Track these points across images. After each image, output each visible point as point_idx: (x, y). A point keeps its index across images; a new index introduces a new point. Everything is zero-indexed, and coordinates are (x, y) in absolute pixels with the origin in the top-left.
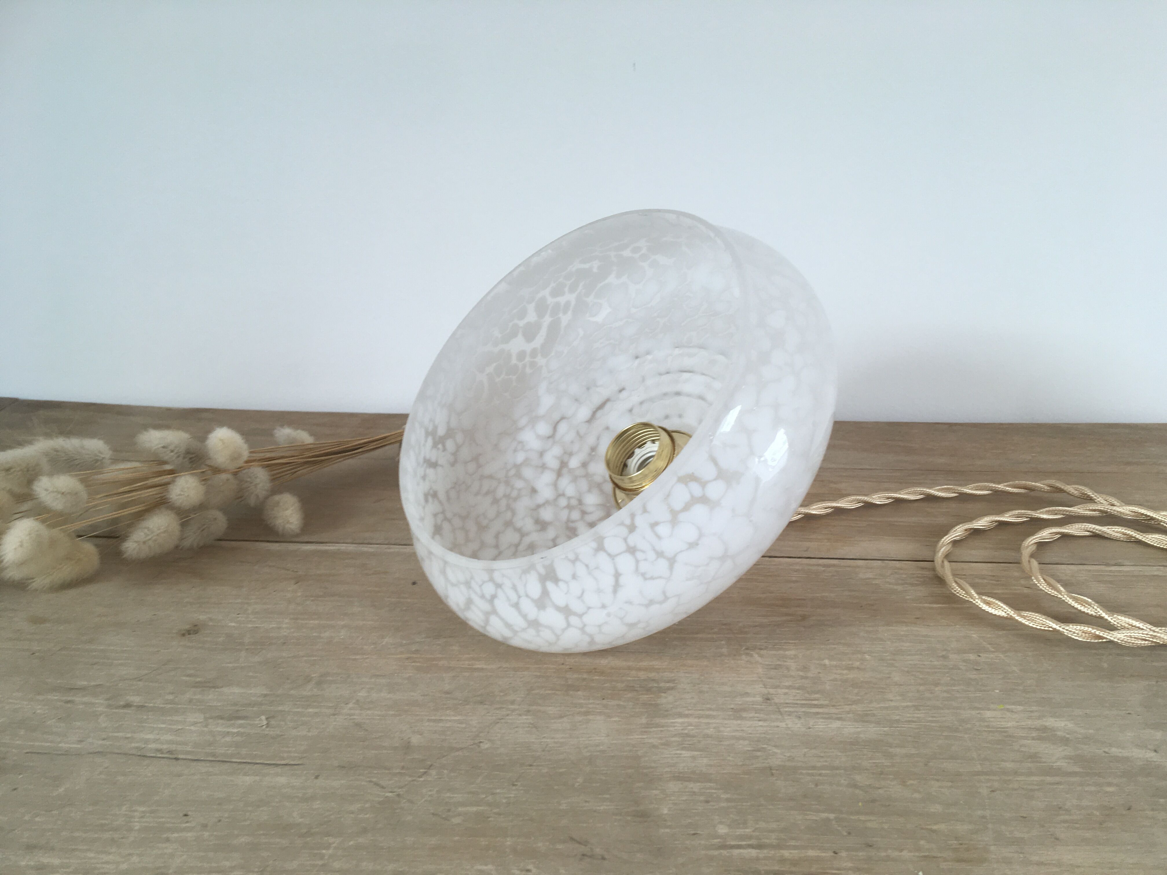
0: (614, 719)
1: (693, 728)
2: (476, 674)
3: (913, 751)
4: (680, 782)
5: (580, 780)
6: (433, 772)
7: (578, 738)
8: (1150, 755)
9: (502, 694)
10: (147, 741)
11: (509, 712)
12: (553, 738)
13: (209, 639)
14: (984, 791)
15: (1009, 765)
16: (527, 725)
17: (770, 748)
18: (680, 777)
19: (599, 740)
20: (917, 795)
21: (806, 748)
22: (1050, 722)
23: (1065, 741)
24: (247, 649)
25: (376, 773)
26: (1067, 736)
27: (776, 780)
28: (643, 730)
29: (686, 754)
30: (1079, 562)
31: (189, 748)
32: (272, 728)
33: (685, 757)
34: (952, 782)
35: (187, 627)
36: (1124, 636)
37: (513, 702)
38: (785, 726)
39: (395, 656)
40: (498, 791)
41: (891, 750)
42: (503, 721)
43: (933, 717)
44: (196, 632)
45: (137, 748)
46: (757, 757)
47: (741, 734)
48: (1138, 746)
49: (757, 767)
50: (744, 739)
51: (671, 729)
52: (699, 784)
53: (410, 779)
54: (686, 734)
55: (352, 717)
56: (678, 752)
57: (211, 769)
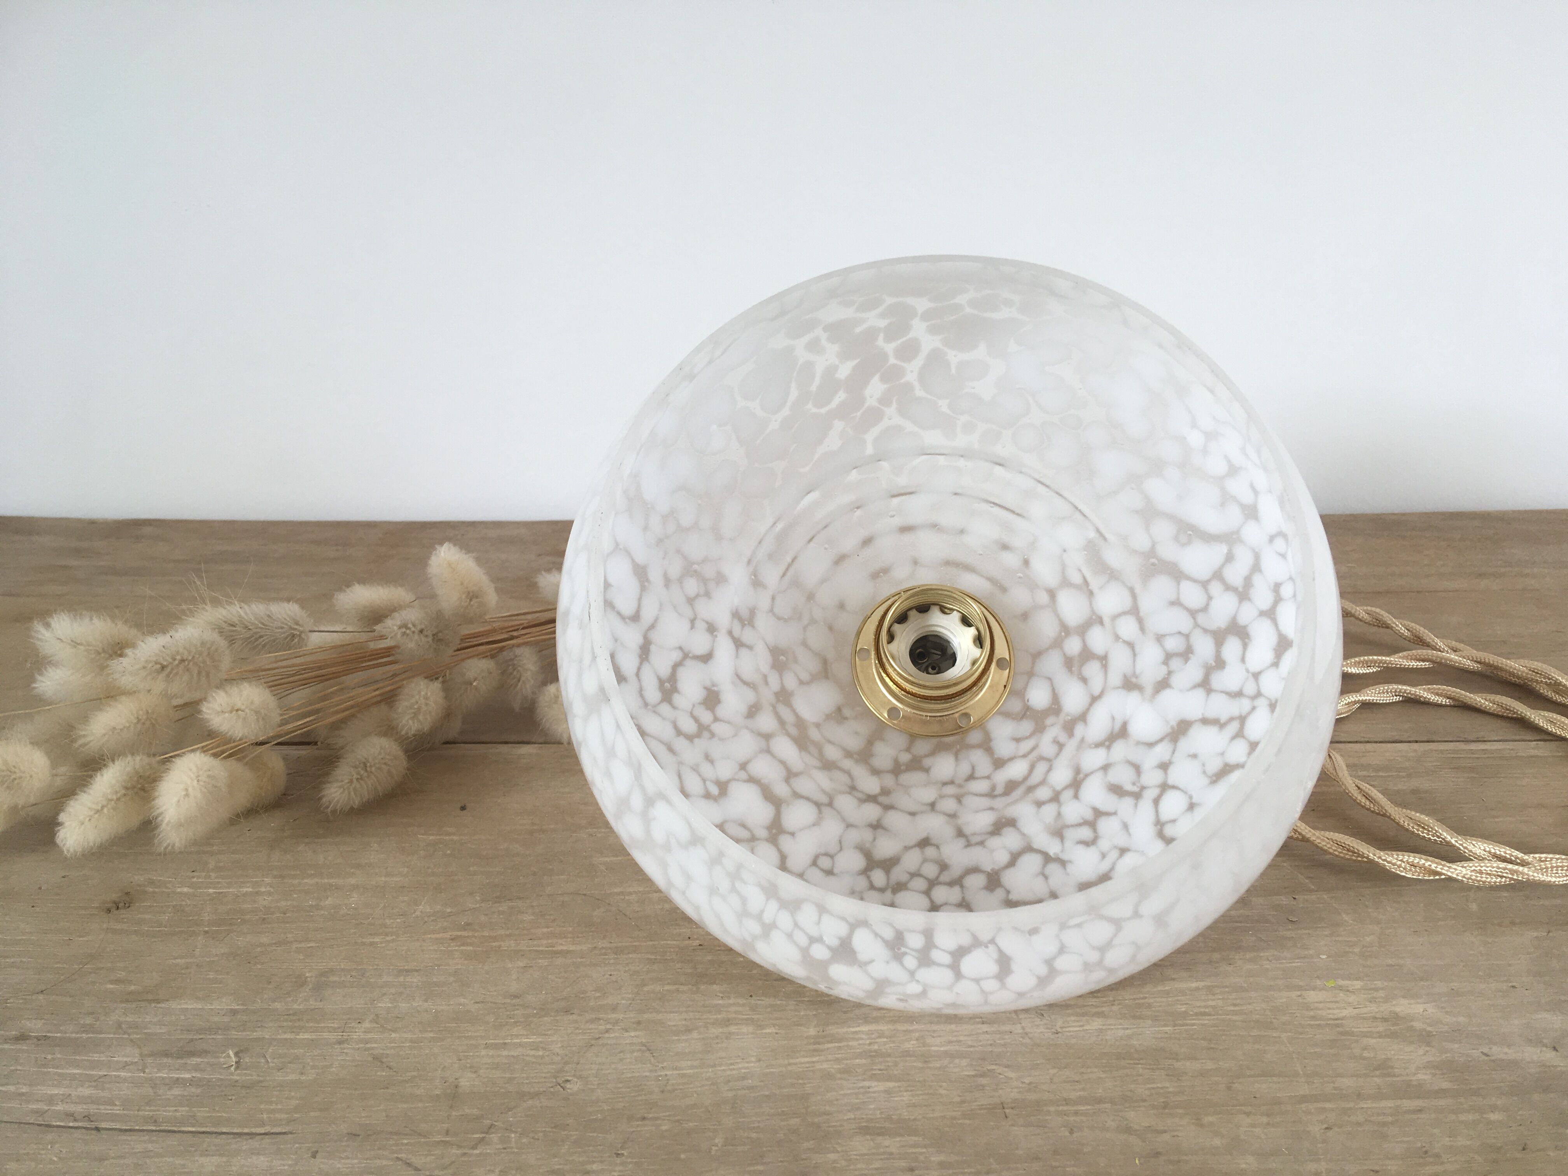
0: (768, 1031)
1: (885, 1040)
2: (559, 961)
3: (1210, 1065)
4: (868, 1137)
5: (719, 1141)
6: (494, 1137)
7: (714, 1066)
8: (1549, 1055)
9: (598, 994)
10: (51, 1100)
11: (609, 1026)
12: (676, 1069)
13: (147, 916)
14: (1316, 1129)
15: (1347, 1082)
16: (638, 1048)
17: (999, 1069)
18: (867, 1130)
19: (747, 1068)
20: (1217, 1142)
21: (1054, 1068)
22: (1403, 1006)
23: (1425, 1038)
24: (206, 932)
25: (406, 1144)
26: (1429, 1029)
27: (1013, 1125)
28: (812, 1047)
29: (878, 1086)
30: (1425, 739)
31: (117, 1110)
32: (246, 1069)
33: (874, 1092)
34: (1268, 1115)
35: (114, 896)
36: (1472, 871)
37: (614, 1008)
38: (1021, 1031)
39: (433, 936)
40: (595, 1167)
41: (1178, 1065)
42: (601, 1042)
43: (1235, 1005)
44: (128, 905)
45: (36, 1112)
46: (982, 1088)
47: (957, 1048)
48: (1529, 1041)
49: (982, 1105)
50: (961, 1055)
51: (855, 1043)
52: (898, 1139)
53: (459, 1152)
54: (876, 1051)
55: (368, 1046)
56: (867, 1084)
57: (150, 1146)
